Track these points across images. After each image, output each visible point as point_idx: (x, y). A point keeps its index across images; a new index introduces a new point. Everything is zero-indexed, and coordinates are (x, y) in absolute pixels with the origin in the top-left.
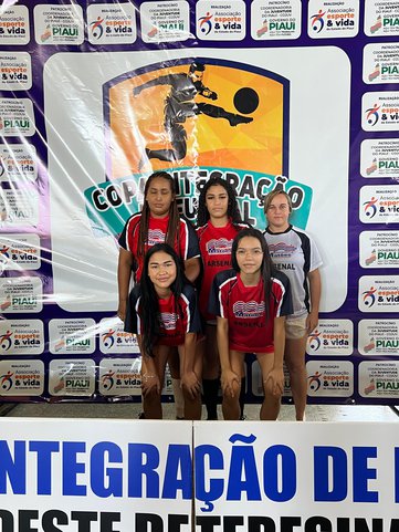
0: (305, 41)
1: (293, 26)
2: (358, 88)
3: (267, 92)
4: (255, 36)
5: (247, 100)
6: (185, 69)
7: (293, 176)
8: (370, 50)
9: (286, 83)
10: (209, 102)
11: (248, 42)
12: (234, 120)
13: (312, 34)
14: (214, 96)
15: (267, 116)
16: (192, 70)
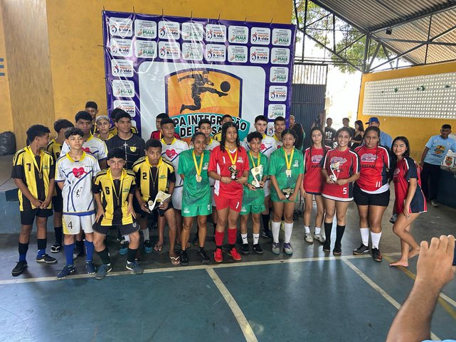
0: (248, 64)
1: (244, 57)
2: (268, 84)
3: (234, 84)
4: (229, 61)
5: (226, 86)
6: (201, 72)
7: (242, 118)
8: (273, 69)
9: (241, 80)
10: (210, 86)
11: (227, 63)
12: (221, 95)
13: (252, 61)
14: (213, 84)
15: (233, 94)
16: (204, 73)
